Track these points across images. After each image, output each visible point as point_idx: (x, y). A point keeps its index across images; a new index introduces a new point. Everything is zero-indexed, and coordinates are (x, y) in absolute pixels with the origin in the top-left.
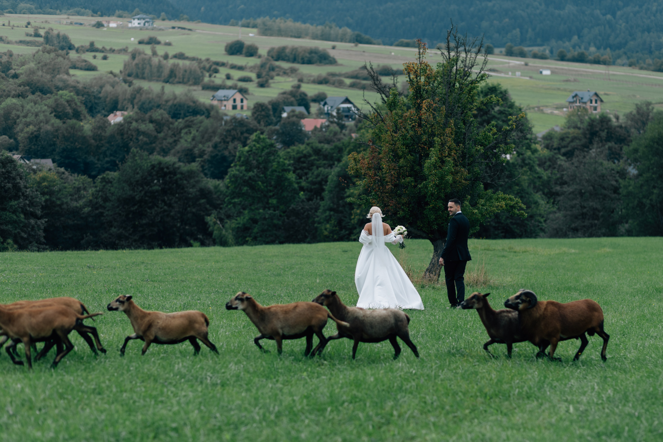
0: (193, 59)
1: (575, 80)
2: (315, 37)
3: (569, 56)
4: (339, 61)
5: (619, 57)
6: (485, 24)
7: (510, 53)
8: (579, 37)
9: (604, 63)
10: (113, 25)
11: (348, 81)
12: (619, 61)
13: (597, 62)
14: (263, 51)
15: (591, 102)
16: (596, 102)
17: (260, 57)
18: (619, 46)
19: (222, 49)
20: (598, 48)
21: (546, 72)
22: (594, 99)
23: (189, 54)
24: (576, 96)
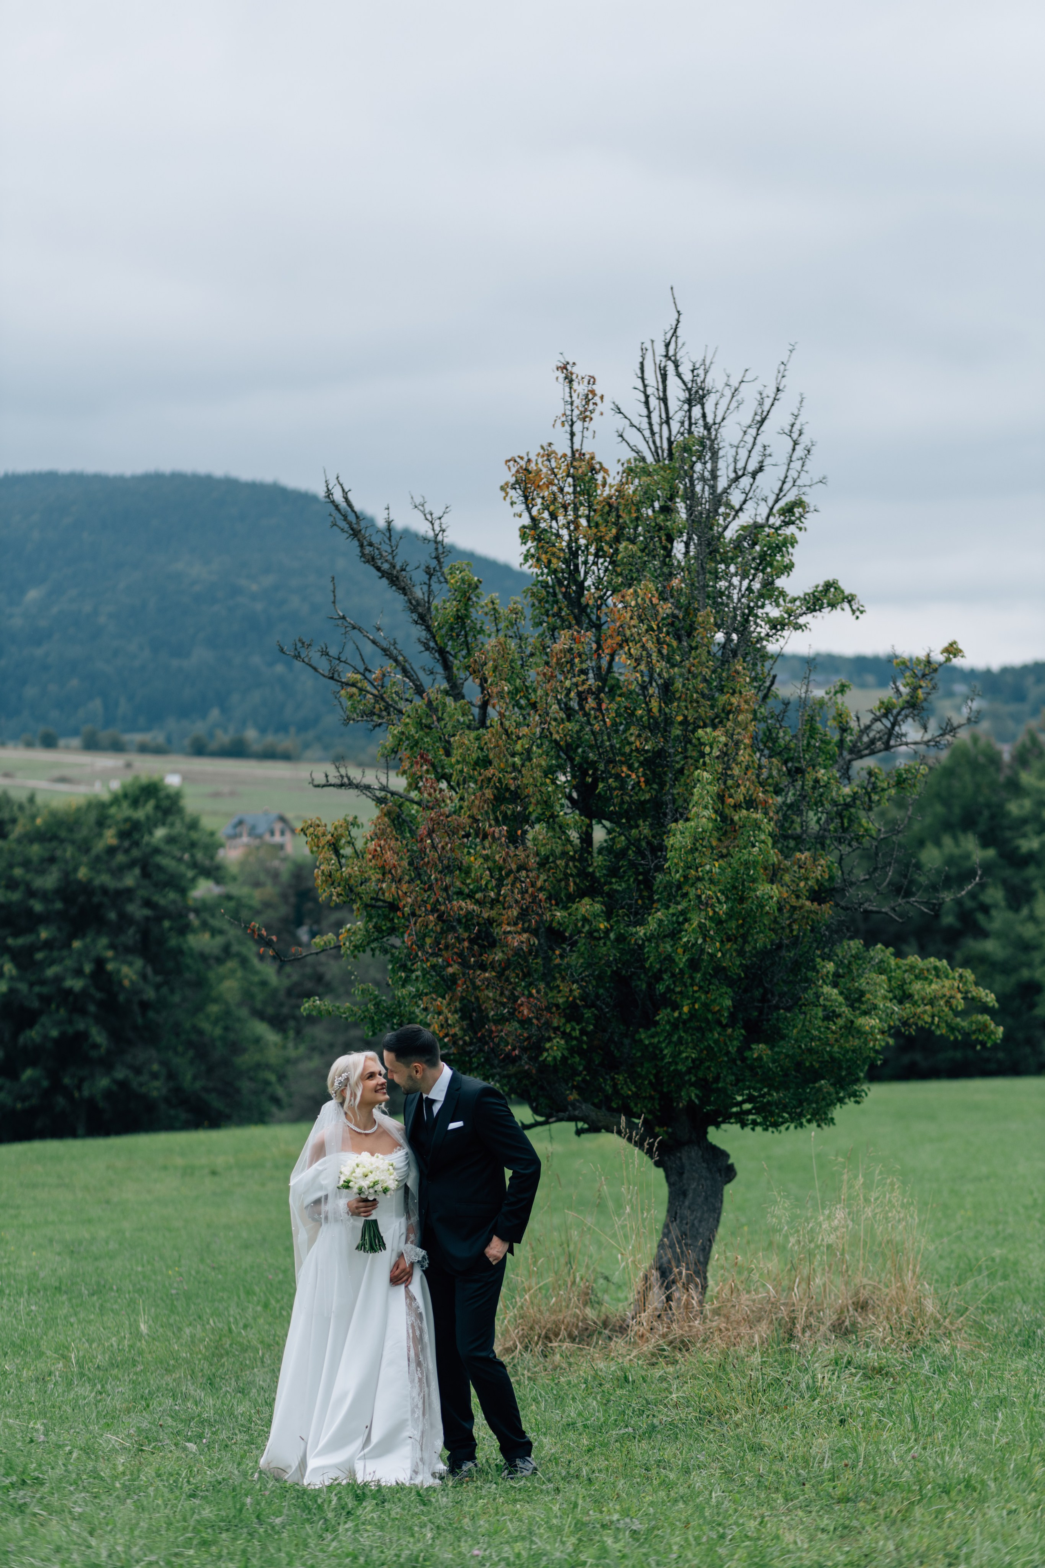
1: (232, 794)
3: (213, 746)
5: (307, 746)
6: (30, 692)
7: (91, 745)
8: (224, 710)
9: (286, 757)
12: (309, 753)
13: (270, 755)
15: (272, 833)
16: (282, 833)
18: (304, 726)
20: (263, 730)
21: (172, 780)
22: (278, 826)
24: (240, 823)
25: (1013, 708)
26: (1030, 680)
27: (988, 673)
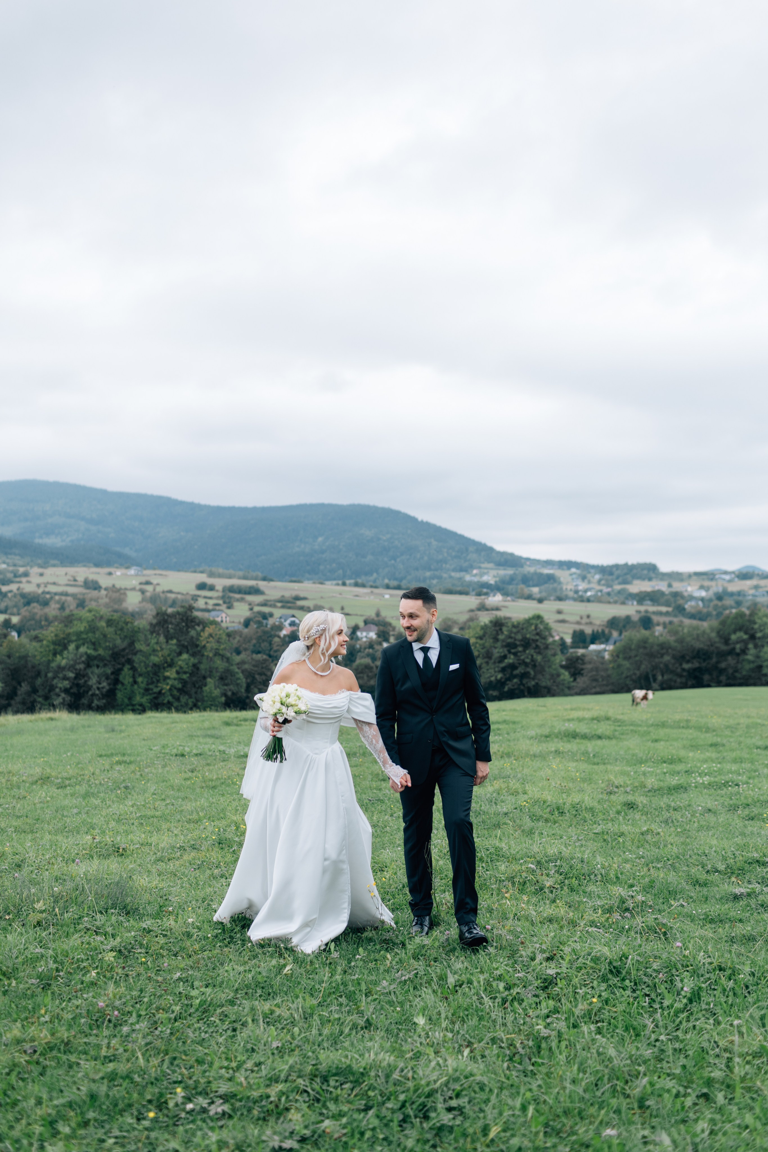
0: (178, 593)
2: (240, 578)
4: (267, 592)
6: (322, 567)
8: (378, 574)
10: (118, 573)
11: (279, 605)
14: (219, 588)
17: (217, 591)
19: (193, 586)
20: (390, 580)
21: (387, 596)
23: (175, 590)
25: (610, 577)
26: (614, 569)
27: (602, 566)
